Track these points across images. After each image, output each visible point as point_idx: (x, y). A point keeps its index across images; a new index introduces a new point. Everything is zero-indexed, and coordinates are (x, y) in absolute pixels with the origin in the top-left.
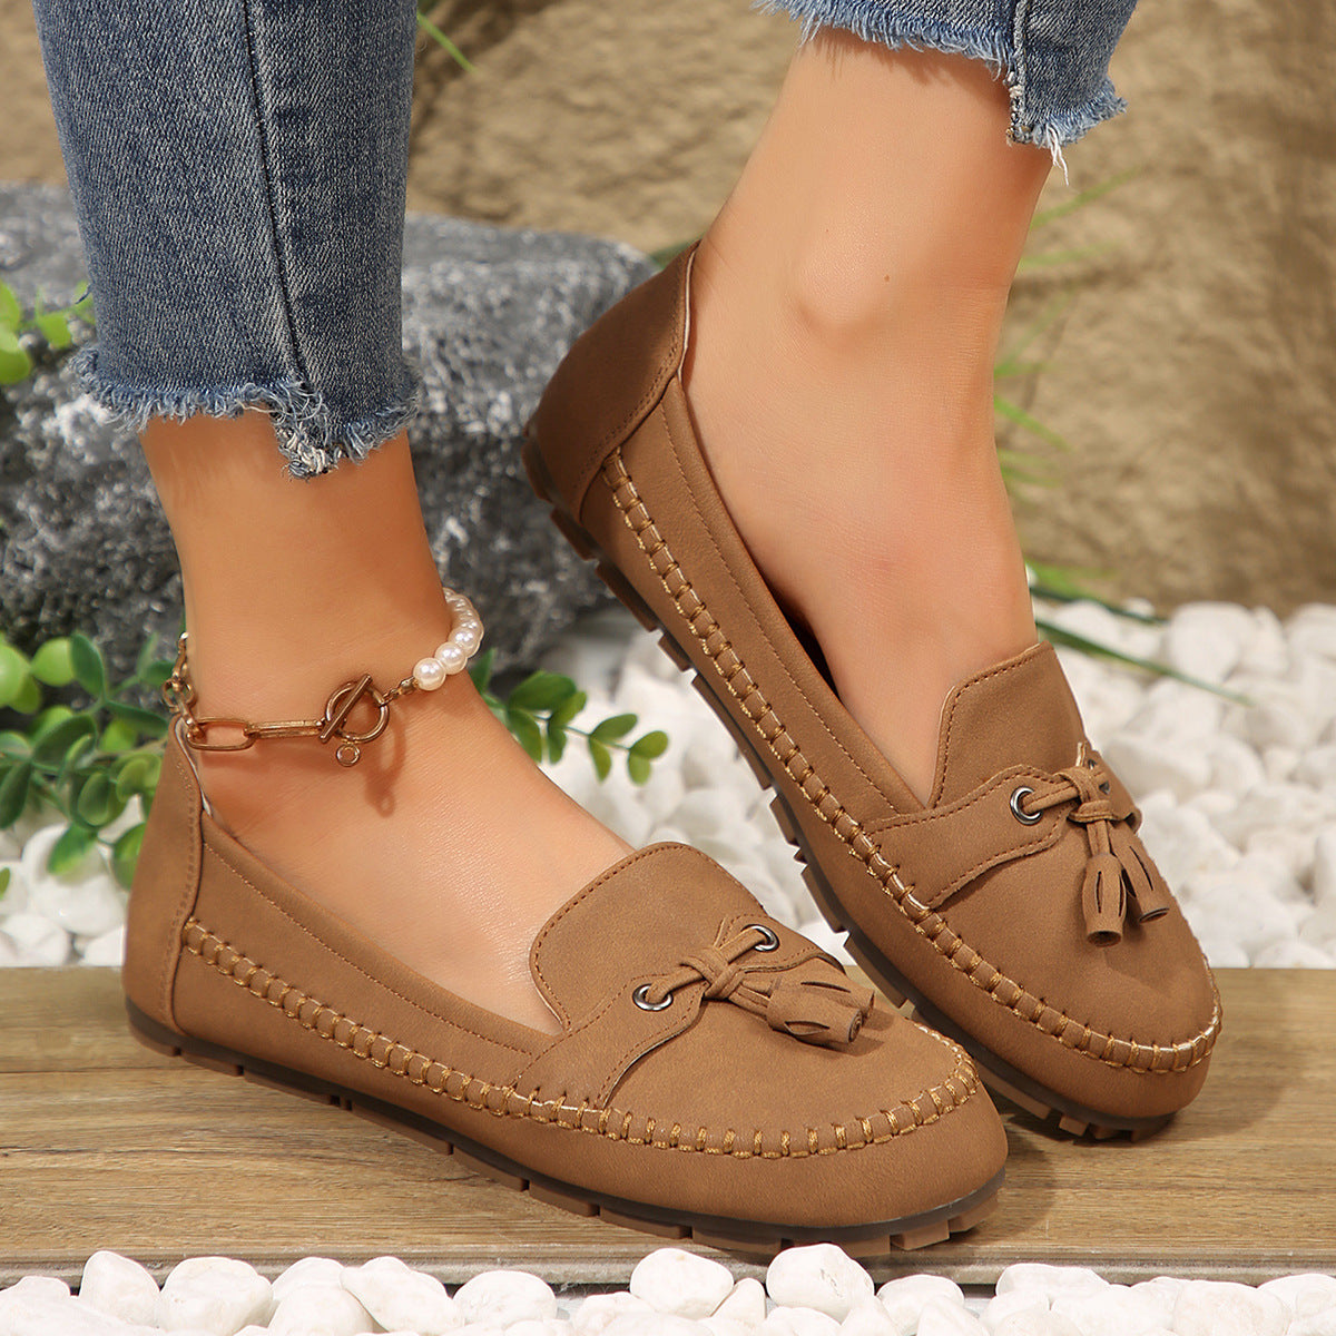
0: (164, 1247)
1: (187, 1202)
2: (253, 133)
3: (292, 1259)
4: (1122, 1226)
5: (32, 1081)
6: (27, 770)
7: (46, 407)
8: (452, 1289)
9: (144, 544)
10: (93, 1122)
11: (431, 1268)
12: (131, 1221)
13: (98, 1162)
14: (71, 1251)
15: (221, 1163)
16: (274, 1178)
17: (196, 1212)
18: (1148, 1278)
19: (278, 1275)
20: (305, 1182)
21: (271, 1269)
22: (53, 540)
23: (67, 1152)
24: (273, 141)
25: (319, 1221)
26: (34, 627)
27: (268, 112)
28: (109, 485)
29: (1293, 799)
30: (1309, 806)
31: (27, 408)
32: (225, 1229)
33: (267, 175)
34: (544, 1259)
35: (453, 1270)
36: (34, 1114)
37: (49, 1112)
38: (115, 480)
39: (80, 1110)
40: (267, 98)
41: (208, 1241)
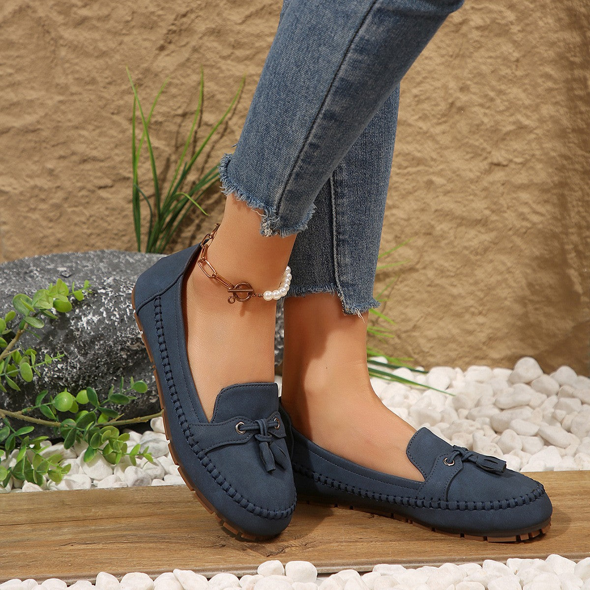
0: (120, 570)
1: (128, 557)
2: (301, 145)
3: (161, 573)
4: (413, 551)
5: (80, 523)
6: (75, 430)
7: (79, 318)
8: (208, 579)
9: (110, 359)
10: (99, 535)
11: (202, 573)
12: (111, 563)
13: (101, 546)
14: (92, 573)
15: (137, 545)
16: (154, 549)
17: (130, 560)
18: (422, 567)
19: (156, 578)
20: (163, 550)
21: (153, 576)
22: (82, 359)
23: (91, 544)
24: (305, 150)
25: (168, 561)
26: (77, 386)
27: (308, 142)
28: (99, 341)
29: (466, 423)
30: (472, 426)
31: (73, 320)
32: (139, 564)
33: (298, 157)
34: (237, 569)
35: (209, 574)
36: (81, 533)
37: (85, 532)
38: (100, 340)
39: (94, 531)
40: (310, 138)
41: (134, 568)
